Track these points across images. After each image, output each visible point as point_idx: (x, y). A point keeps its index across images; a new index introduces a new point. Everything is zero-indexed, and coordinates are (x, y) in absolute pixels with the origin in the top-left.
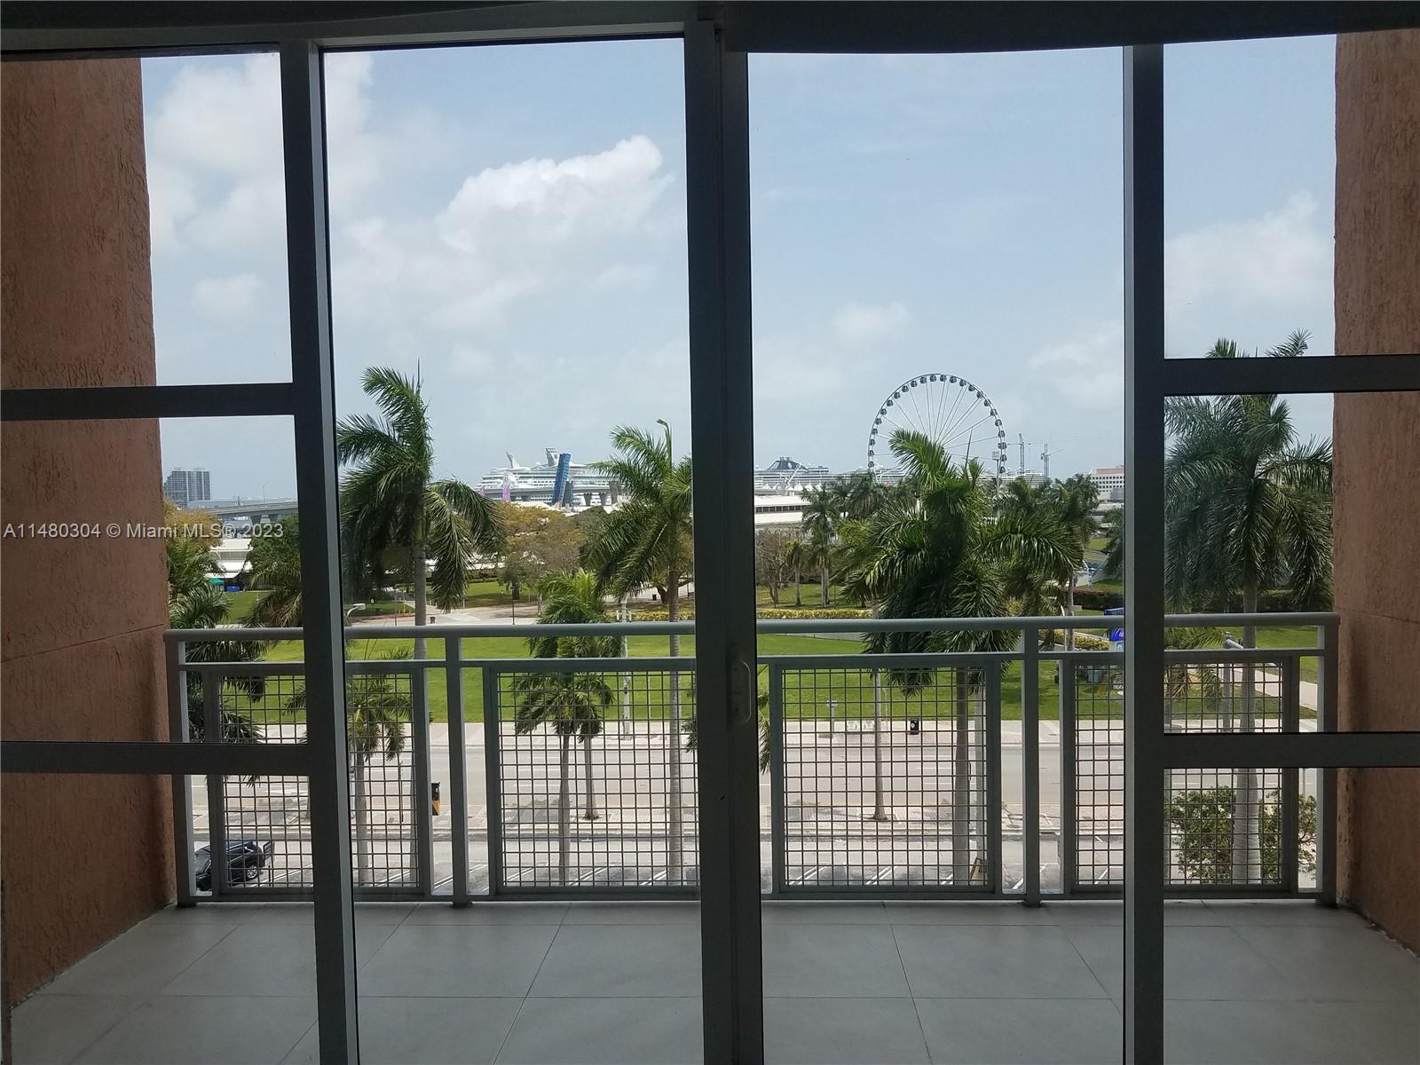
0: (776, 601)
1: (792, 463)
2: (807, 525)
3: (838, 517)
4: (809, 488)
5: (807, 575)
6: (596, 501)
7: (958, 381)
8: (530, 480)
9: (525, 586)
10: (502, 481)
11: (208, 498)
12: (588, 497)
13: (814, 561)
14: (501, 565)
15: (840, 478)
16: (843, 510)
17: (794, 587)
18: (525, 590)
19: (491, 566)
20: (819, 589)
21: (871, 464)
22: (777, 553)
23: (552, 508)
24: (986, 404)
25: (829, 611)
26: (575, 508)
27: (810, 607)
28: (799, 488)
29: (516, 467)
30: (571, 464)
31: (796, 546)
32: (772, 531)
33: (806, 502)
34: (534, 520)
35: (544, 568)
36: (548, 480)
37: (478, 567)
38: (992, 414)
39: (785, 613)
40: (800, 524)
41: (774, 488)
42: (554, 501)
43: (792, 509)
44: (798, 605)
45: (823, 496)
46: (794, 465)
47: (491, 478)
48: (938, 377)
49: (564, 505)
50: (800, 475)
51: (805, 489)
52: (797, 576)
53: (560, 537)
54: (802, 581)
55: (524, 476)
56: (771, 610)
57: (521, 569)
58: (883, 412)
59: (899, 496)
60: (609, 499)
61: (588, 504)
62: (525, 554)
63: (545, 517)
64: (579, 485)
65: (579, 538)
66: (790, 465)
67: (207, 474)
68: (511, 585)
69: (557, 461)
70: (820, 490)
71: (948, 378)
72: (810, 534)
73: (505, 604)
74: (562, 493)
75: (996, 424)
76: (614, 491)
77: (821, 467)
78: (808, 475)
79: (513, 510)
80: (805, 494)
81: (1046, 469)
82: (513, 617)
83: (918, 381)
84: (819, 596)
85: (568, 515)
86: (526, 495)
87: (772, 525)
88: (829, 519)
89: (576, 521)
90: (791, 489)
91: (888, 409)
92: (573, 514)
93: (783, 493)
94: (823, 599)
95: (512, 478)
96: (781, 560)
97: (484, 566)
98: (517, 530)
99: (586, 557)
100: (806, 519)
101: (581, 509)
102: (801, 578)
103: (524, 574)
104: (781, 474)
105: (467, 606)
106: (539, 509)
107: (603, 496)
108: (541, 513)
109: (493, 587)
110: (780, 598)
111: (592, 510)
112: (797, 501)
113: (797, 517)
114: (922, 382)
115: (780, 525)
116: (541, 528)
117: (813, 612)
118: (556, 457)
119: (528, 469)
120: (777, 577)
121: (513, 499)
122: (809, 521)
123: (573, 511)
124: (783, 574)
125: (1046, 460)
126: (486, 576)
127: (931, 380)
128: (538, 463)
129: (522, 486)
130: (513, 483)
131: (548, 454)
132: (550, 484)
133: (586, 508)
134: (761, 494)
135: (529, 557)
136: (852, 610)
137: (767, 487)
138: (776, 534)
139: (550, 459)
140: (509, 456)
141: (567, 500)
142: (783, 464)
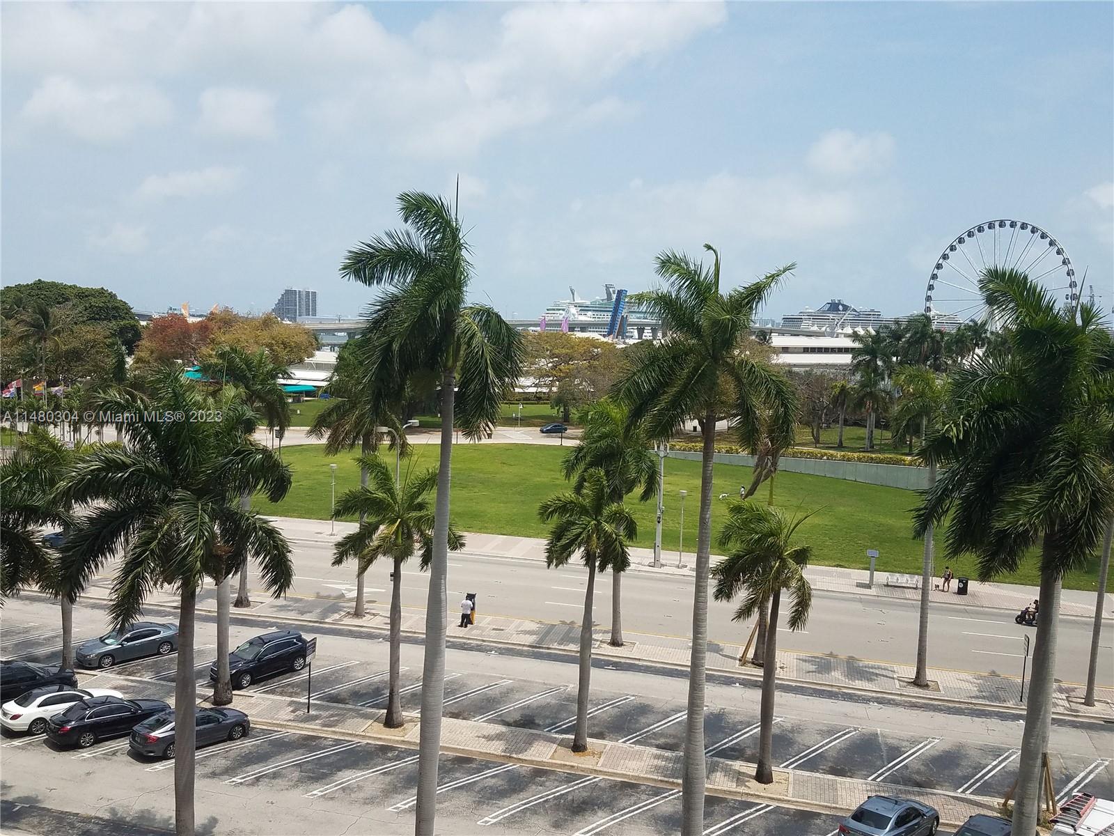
0: (817, 441)
1: (843, 305)
2: (855, 368)
3: (891, 361)
4: (861, 332)
5: (852, 418)
6: (647, 334)
7: (1030, 228)
8: (590, 313)
9: (575, 411)
10: (564, 312)
11: (314, 314)
12: (641, 331)
13: (860, 404)
14: (554, 389)
15: (897, 322)
16: (896, 354)
17: (837, 428)
18: (575, 414)
19: (545, 390)
20: (863, 432)
21: (928, 309)
22: (822, 395)
23: (605, 340)
24: (1059, 252)
25: (874, 456)
26: (627, 341)
27: (853, 450)
28: (849, 330)
29: (578, 300)
30: (627, 299)
31: (843, 388)
32: (818, 372)
33: (857, 345)
34: (587, 350)
35: (593, 394)
36: (605, 314)
37: (533, 390)
38: (1064, 263)
39: (826, 454)
40: (847, 365)
41: (823, 329)
42: (608, 335)
43: (840, 350)
44: (840, 447)
45: (877, 339)
46: (846, 308)
47: (554, 310)
48: (1008, 223)
49: (617, 337)
50: (851, 317)
51: (855, 332)
52: (842, 417)
53: (611, 367)
54: (846, 423)
55: (584, 309)
56: (811, 449)
57: (572, 394)
59: (957, 342)
60: (660, 334)
61: (640, 337)
62: (577, 381)
63: (597, 348)
64: (633, 319)
66: (841, 308)
67: (314, 293)
68: (562, 409)
69: (614, 296)
70: (873, 333)
71: (1019, 225)
72: (858, 377)
74: (616, 327)
75: (1068, 274)
77: (873, 311)
78: (860, 318)
79: (569, 339)
80: (855, 336)
83: (986, 227)
84: (863, 439)
85: (619, 347)
86: (584, 327)
87: (819, 365)
88: (880, 363)
89: (625, 353)
90: (840, 331)
91: (951, 254)
92: (624, 346)
93: (832, 335)
94: (867, 442)
95: (573, 310)
96: (825, 401)
97: (540, 390)
98: (571, 359)
100: (855, 362)
101: (631, 342)
102: (846, 420)
103: (575, 399)
104: (831, 316)
105: (522, 425)
106: (593, 340)
107: (654, 331)
108: (593, 343)
109: (545, 409)
110: (821, 439)
111: (641, 344)
112: (848, 343)
113: (846, 359)
114: (990, 228)
115: (827, 365)
116: (594, 357)
117: (856, 455)
118: (614, 293)
119: (588, 303)
120: (820, 418)
121: (572, 329)
122: (859, 363)
123: (624, 343)
124: (826, 415)
126: (540, 398)
127: (1000, 226)
128: (598, 298)
129: (583, 318)
130: (574, 315)
131: (607, 287)
132: (607, 318)
133: (636, 341)
134: (809, 335)
135: (580, 384)
136: (899, 457)
137: (815, 328)
138: (822, 376)
139: (609, 295)
140: (571, 290)
141: (622, 333)
142: (834, 307)
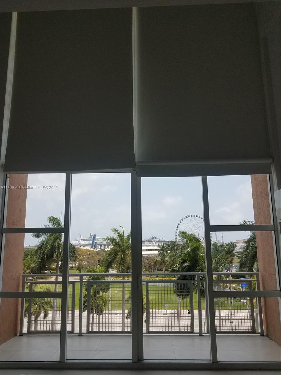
2: (159, 255)
3: (168, 252)
4: (160, 244)
5: (159, 268)
6: (103, 247)
7: (198, 217)
8: (85, 242)
9: (83, 271)
10: (78, 242)
12: (101, 246)
13: (161, 264)
14: (77, 265)
15: (168, 242)
16: (168, 250)
19: (74, 265)
20: (162, 272)
21: (176, 238)
22: (151, 262)
23: (91, 249)
25: (165, 278)
27: (160, 277)
28: (157, 244)
29: (82, 238)
30: (97, 237)
31: (156, 260)
32: (150, 256)
33: (159, 248)
34: (87, 253)
35: (88, 266)
37: (70, 265)
39: (153, 279)
40: (157, 254)
41: (151, 244)
42: (92, 248)
43: (155, 250)
44: (157, 277)
45: (163, 247)
46: (156, 238)
47: (75, 241)
48: (193, 216)
49: (94, 248)
50: (157, 241)
51: (159, 245)
53: (93, 257)
55: (84, 240)
57: (82, 266)
58: (179, 224)
59: (183, 247)
60: (106, 247)
61: (101, 248)
63: (89, 252)
64: (98, 243)
65: (97, 258)
66: (155, 238)
68: (79, 270)
69: (93, 236)
70: (163, 245)
71: (196, 216)
72: (160, 257)
74: (94, 245)
76: (108, 245)
77: (163, 239)
78: (160, 241)
79: (80, 250)
80: (159, 246)
81: (223, 240)
83: (188, 217)
85: (95, 251)
86: (84, 246)
87: (150, 254)
88: (165, 253)
89: (97, 253)
90: (155, 245)
92: (97, 251)
93: (153, 246)
95: (81, 241)
96: (152, 264)
97: (72, 265)
98: (81, 255)
99: (100, 263)
100: (159, 253)
101: (99, 249)
102: (158, 269)
103: (83, 267)
104: (152, 241)
107: (105, 246)
108: (88, 250)
109: (74, 271)
111: (102, 250)
112: (156, 248)
113: (156, 252)
115: (152, 254)
116: (88, 255)
119: (85, 239)
120: (151, 269)
121: (81, 246)
122: (160, 253)
123: (97, 250)
124: (153, 268)
125: (223, 238)
126: (72, 268)
127: (191, 216)
128: (88, 237)
129: (83, 243)
131: (91, 234)
132: (91, 242)
133: (100, 249)
134: (147, 246)
135: (84, 263)
136: (172, 278)
137: (149, 244)
138: (151, 257)
139: (91, 236)
140: (80, 235)
141: (95, 247)
142: (153, 238)
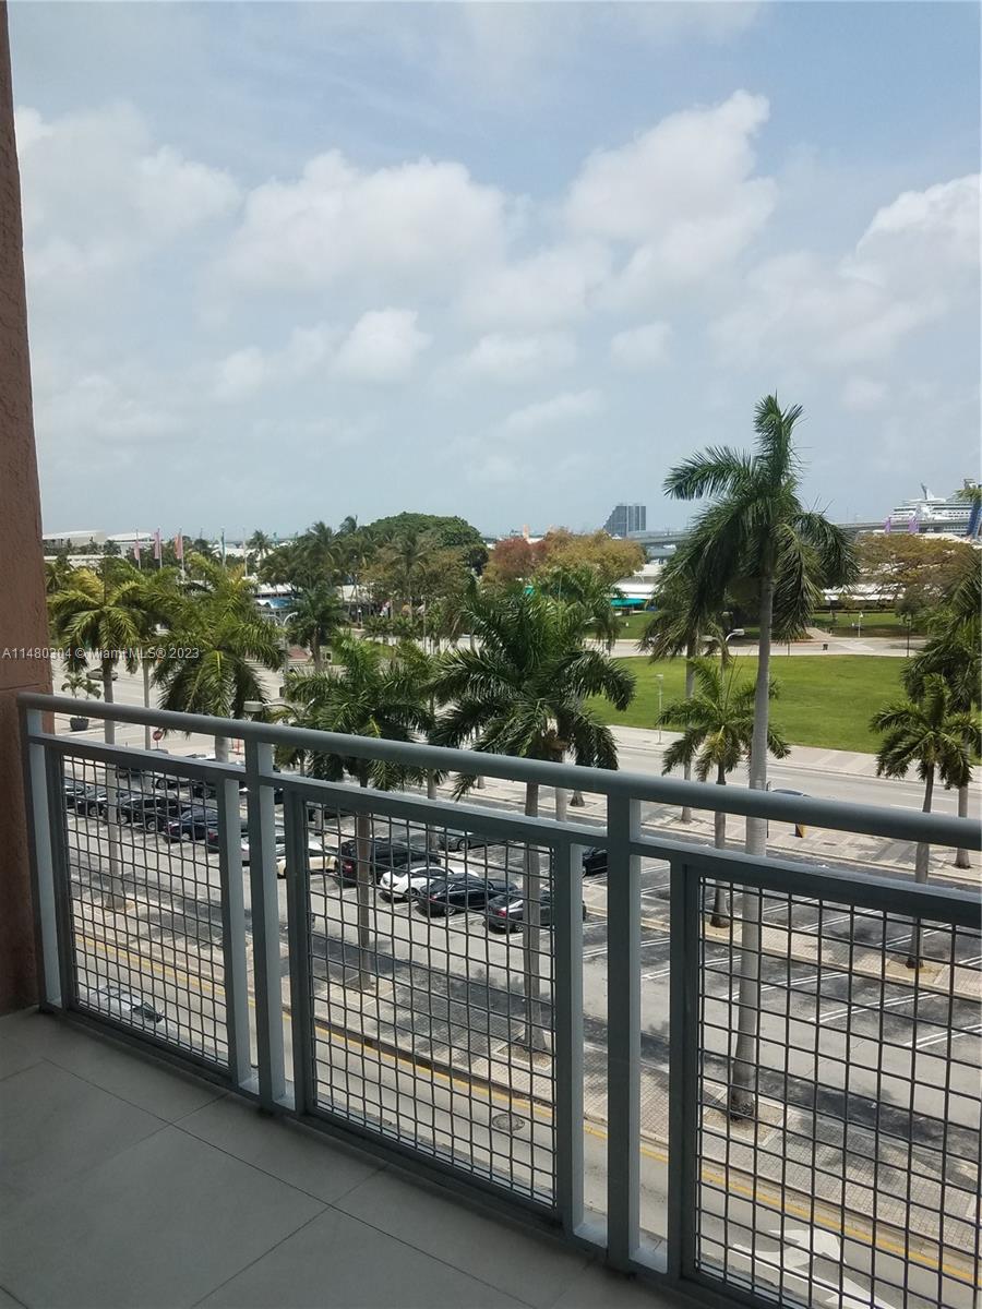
8: (945, 512)
10: (914, 513)
11: (644, 528)
14: (900, 596)
19: (889, 597)
23: (963, 540)
29: (931, 498)
34: (941, 555)
36: (965, 511)
37: (876, 597)
42: (966, 535)
47: (902, 510)
49: (977, 537)
55: (938, 507)
57: (920, 601)
62: (927, 587)
63: (950, 549)
67: (644, 508)
68: (908, 617)
73: (901, 635)
74: (977, 526)
79: (916, 540)
82: (908, 648)
86: (938, 527)
95: (926, 509)
97: (883, 597)
98: (919, 563)
103: (924, 606)
105: (862, 636)
106: (945, 541)
108: (945, 544)
109: (889, 618)
116: (946, 560)
119: (944, 500)
121: (923, 529)
126: (884, 606)
128: (954, 495)
129: (938, 518)
130: (926, 514)
131: (966, 483)
132: (967, 515)
135: (930, 590)
140: (923, 487)
